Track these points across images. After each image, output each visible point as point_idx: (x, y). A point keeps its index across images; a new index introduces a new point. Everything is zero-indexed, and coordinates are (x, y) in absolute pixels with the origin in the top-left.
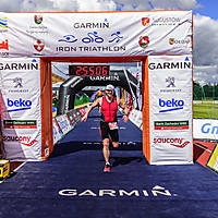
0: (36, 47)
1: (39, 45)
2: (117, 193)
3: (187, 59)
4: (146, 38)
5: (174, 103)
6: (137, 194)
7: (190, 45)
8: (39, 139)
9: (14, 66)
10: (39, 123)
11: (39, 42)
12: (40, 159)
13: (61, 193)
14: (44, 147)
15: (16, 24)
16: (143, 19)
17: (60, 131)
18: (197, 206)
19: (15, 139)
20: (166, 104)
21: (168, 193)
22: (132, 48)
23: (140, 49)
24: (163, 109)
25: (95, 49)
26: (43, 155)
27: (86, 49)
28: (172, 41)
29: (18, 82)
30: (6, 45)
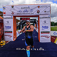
5: (46, 27)
6: (36, 50)
9: (7, 18)
13: (17, 49)
16: (38, 6)
21: (43, 50)
23: (37, 14)
25: (26, 14)
26: (14, 40)
27: (24, 14)
28: (45, 12)
29: (8, 22)
30: (5, 13)
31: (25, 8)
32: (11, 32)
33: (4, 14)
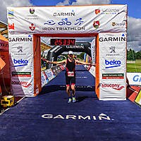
0: (30, 28)
1: (33, 27)
2: (77, 117)
3: (123, 35)
5: (114, 63)
6: (89, 118)
7: (125, 26)
8: (33, 83)
9: (18, 40)
10: (32, 74)
11: (32, 25)
12: (33, 95)
13: (43, 116)
14: (35, 88)
16: (96, 10)
18: (126, 127)
20: (110, 63)
21: (108, 118)
22: (89, 28)
23: (94, 28)
24: (108, 66)
25: (66, 29)
26: (35, 93)
27: (61, 29)
28: (114, 24)
30: (12, 27)
31: (62, 14)
32: (28, 74)
33: (12, 30)
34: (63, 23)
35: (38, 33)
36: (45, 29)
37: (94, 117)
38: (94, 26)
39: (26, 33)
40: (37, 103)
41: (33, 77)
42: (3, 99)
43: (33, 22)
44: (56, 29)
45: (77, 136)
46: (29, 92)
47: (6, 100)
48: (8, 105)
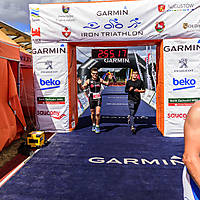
0: (64, 33)
1: (67, 32)
3: (199, 42)
4: (162, 23)
5: (186, 82)
6: (158, 163)
8: (67, 113)
9: (45, 51)
10: (67, 100)
11: (66, 29)
12: (68, 130)
13: (90, 160)
14: (71, 121)
15: (47, 14)
16: (159, 6)
17: (82, 106)
19: (46, 113)
20: (180, 82)
22: (149, 32)
23: (156, 33)
24: (176, 87)
25: (115, 34)
26: (70, 127)
27: (108, 34)
28: (186, 25)
29: (49, 64)
32: (61, 101)
33: (36, 37)
34: (112, 26)
35: (74, 41)
36: (85, 34)
37: (164, 161)
38: (157, 29)
39: (58, 42)
40: (76, 141)
41: (67, 104)
42: (30, 136)
43: (67, 24)
44: (101, 35)
45: (148, 188)
46: (62, 125)
47: (35, 138)
48: (38, 144)
